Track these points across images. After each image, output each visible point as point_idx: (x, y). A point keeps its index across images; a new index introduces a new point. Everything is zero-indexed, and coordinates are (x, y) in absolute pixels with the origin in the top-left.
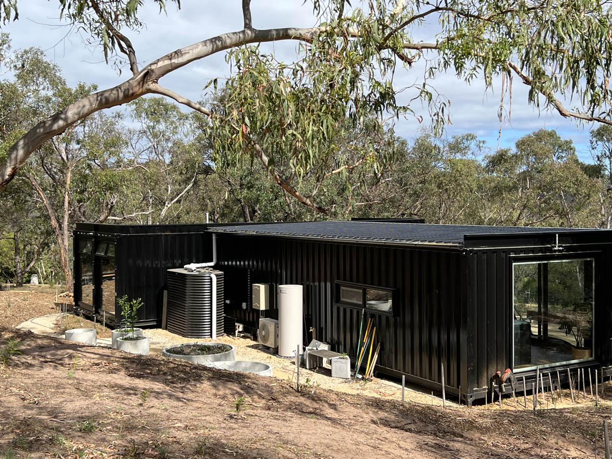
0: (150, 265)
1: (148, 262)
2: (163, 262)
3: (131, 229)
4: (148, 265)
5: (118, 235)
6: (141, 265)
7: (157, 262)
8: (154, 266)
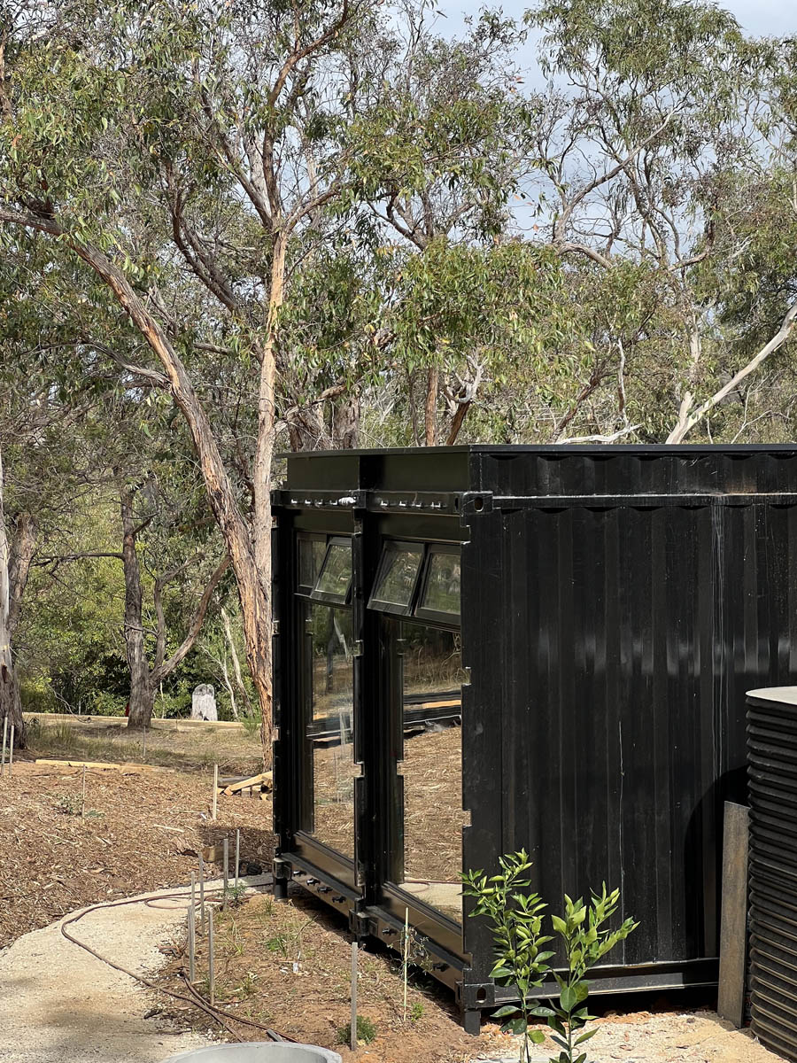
0: (648, 666)
1: (638, 647)
2: (719, 649)
3: (547, 467)
4: (637, 664)
5: (480, 501)
6: (601, 662)
7: (684, 649)
8: (672, 668)
